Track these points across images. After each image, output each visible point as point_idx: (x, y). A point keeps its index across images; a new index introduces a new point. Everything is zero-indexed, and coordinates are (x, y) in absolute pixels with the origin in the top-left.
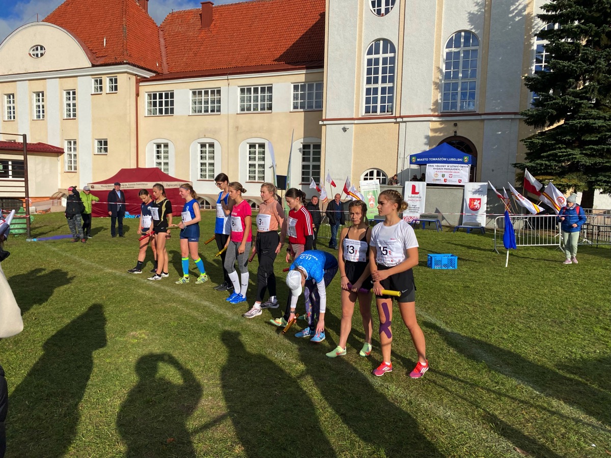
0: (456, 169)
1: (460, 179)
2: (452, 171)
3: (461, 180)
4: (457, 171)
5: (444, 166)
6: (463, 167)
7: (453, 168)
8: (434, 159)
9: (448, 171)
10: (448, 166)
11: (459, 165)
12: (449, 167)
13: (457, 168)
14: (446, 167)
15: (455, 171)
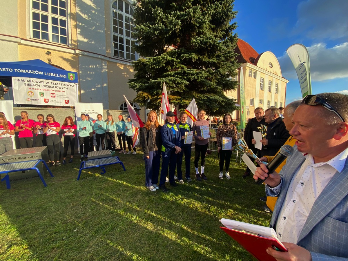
0: (60, 88)
1: (66, 99)
2: (53, 89)
3: (68, 101)
4: (61, 90)
5: (40, 82)
6: (68, 85)
7: (54, 86)
8: (23, 71)
9: (48, 89)
10: (47, 83)
11: (63, 83)
12: (50, 84)
13: (60, 86)
14: (45, 84)
15: (59, 89)
